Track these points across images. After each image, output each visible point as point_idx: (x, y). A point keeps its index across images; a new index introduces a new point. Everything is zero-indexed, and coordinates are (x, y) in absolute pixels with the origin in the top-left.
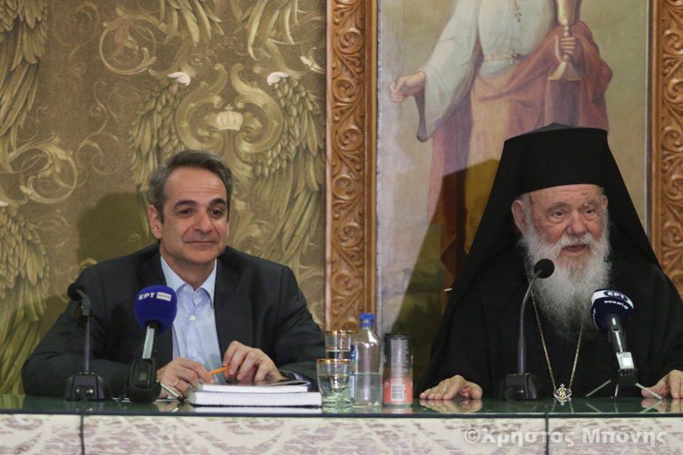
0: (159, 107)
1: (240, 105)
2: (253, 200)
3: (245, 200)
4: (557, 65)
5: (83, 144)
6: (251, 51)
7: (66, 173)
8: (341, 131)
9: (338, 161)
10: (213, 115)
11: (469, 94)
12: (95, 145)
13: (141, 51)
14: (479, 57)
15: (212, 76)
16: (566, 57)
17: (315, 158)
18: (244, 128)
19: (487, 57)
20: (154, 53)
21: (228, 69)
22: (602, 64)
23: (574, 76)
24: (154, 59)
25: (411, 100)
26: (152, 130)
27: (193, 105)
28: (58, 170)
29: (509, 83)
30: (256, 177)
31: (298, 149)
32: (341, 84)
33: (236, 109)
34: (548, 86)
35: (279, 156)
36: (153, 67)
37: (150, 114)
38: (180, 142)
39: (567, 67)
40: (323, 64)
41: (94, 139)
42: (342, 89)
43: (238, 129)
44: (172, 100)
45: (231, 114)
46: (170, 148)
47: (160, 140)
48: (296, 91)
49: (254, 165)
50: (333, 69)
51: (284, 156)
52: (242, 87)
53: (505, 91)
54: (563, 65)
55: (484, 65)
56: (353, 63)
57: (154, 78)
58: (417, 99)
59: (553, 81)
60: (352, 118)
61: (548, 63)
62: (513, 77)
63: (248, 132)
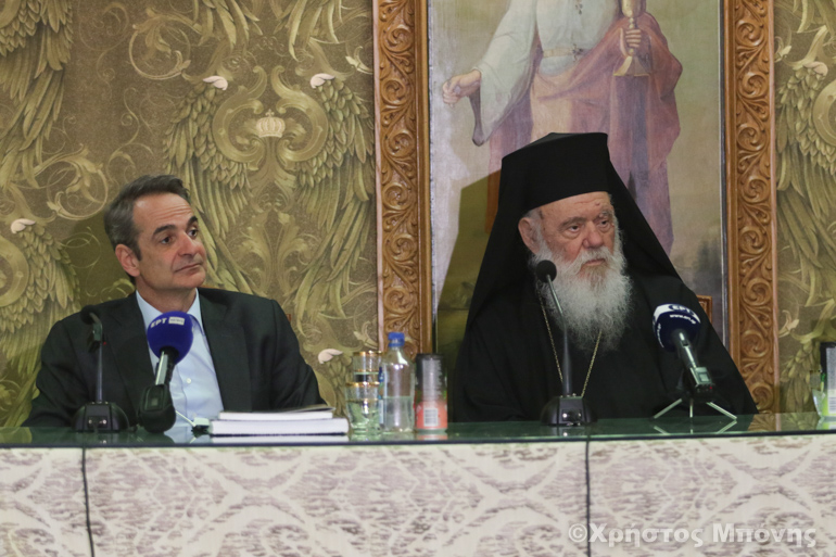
0: (195, 114)
1: (281, 110)
2: (298, 211)
3: (289, 213)
4: (622, 60)
5: (114, 155)
6: (292, 51)
7: (96, 187)
8: (391, 136)
9: (389, 168)
10: (253, 121)
11: (528, 92)
12: (127, 157)
13: (174, 55)
14: (537, 52)
15: (252, 80)
16: (631, 51)
17: (363, 166)
18: (287, 135)
19: (547, 52)
20: (188, 55)
21: (268, 71)
22: (671, 57)
23: (641, 71)
24: (188, 62)
25: (466, 100)
26: (187, 139)
27: (230, 111)
28: (87, 184)
29: (571, 80)
30: (301, 188)
31: (345, 156)
32: (389, 85)
33: (277, 115)
34: (613, 83)
35: (325, 164)
36: (187, 71)
37: (185, 122)
38: (218, 151)
39: (633, 62)
40: (371, 65)
41: (125, 150)
42: (391, 90)
43: (280, 136)
44: (208, 107)
45: (272, 120)
46: (207, 158)
47: (196, 149)
48: (342, 94)
49: (298, 174)
50: (381, 69)
51: (330, 165)
52: (282, 90)
53: (567, 88)
54: (629, 59)
55: (543, 61)
56: (402, 62)
57: (188, 83)
58: (471, 99)
59: (618, 77)
60: (402, 121)
61: (613, 58)
62: (575, 74)
63: (291, 139)
